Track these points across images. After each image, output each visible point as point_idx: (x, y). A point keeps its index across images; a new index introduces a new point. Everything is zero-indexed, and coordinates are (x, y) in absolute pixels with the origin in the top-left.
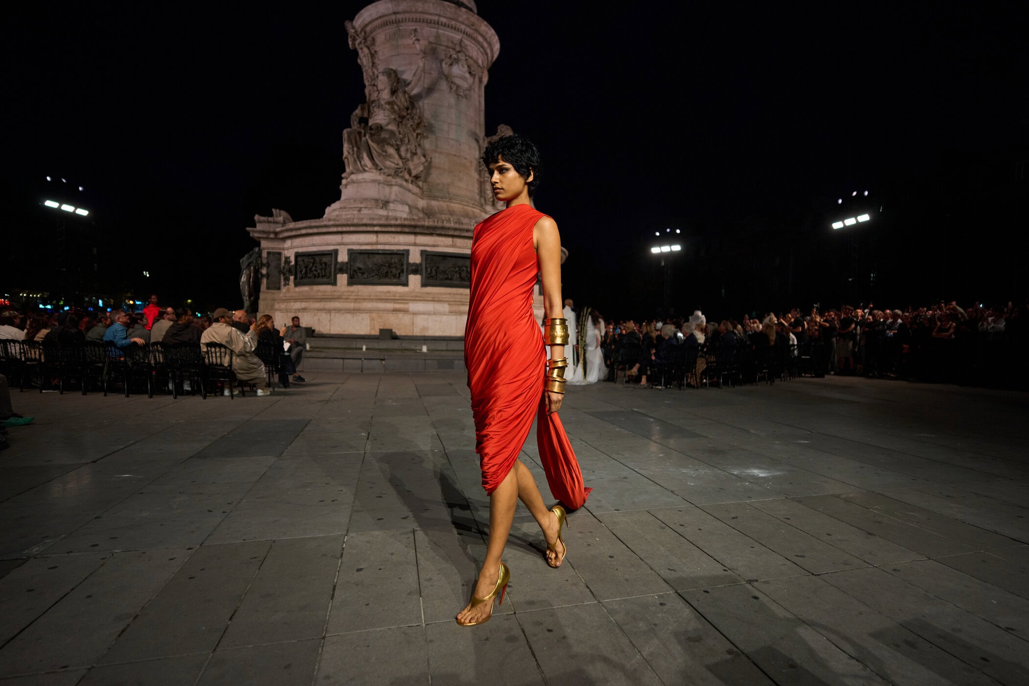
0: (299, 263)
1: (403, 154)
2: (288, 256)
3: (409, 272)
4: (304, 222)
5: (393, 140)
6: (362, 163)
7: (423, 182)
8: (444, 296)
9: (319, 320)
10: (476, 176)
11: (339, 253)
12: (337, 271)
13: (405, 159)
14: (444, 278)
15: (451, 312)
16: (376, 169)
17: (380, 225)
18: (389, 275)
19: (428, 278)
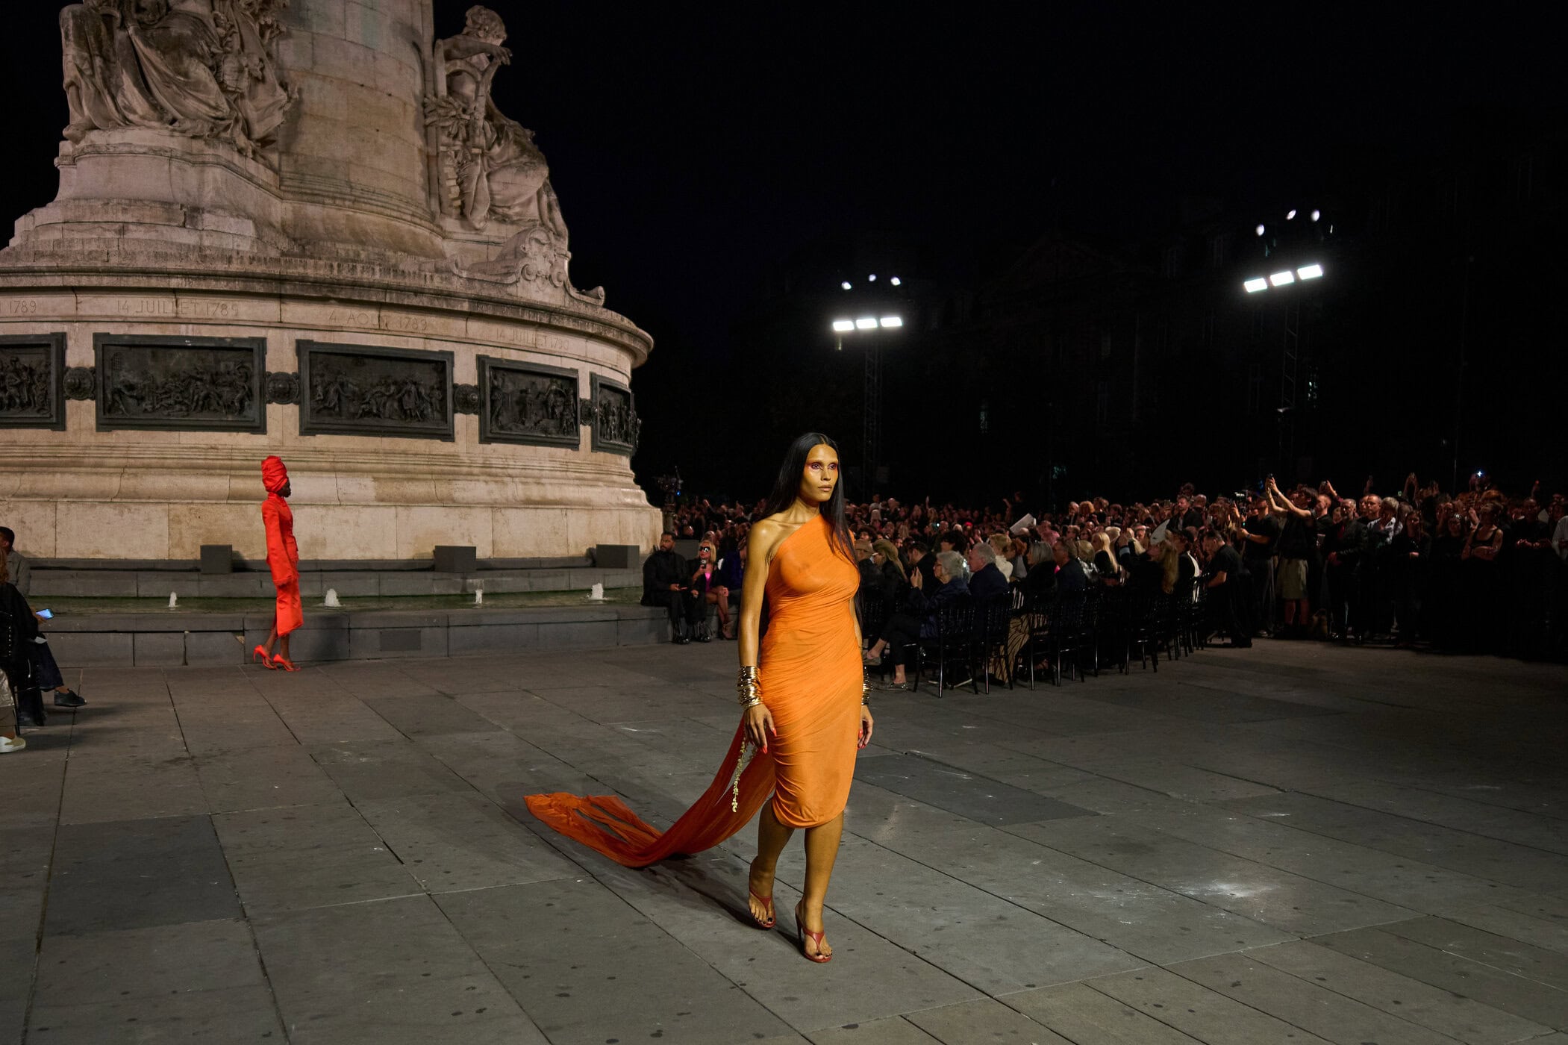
1: (229, 79)
3: (268, 397)
5: (202, 43)
6: (120, 100)
7: (281, 153)
8: (360, 459)
10: (417, 140)
11: (70, 343)
12: (67, 392)
13: (234, 92)
14: (360, 412)
15: (382, 500)
16: (161, 119)
17: (186, 274)
18: (214, 402)
19: (319, 412)
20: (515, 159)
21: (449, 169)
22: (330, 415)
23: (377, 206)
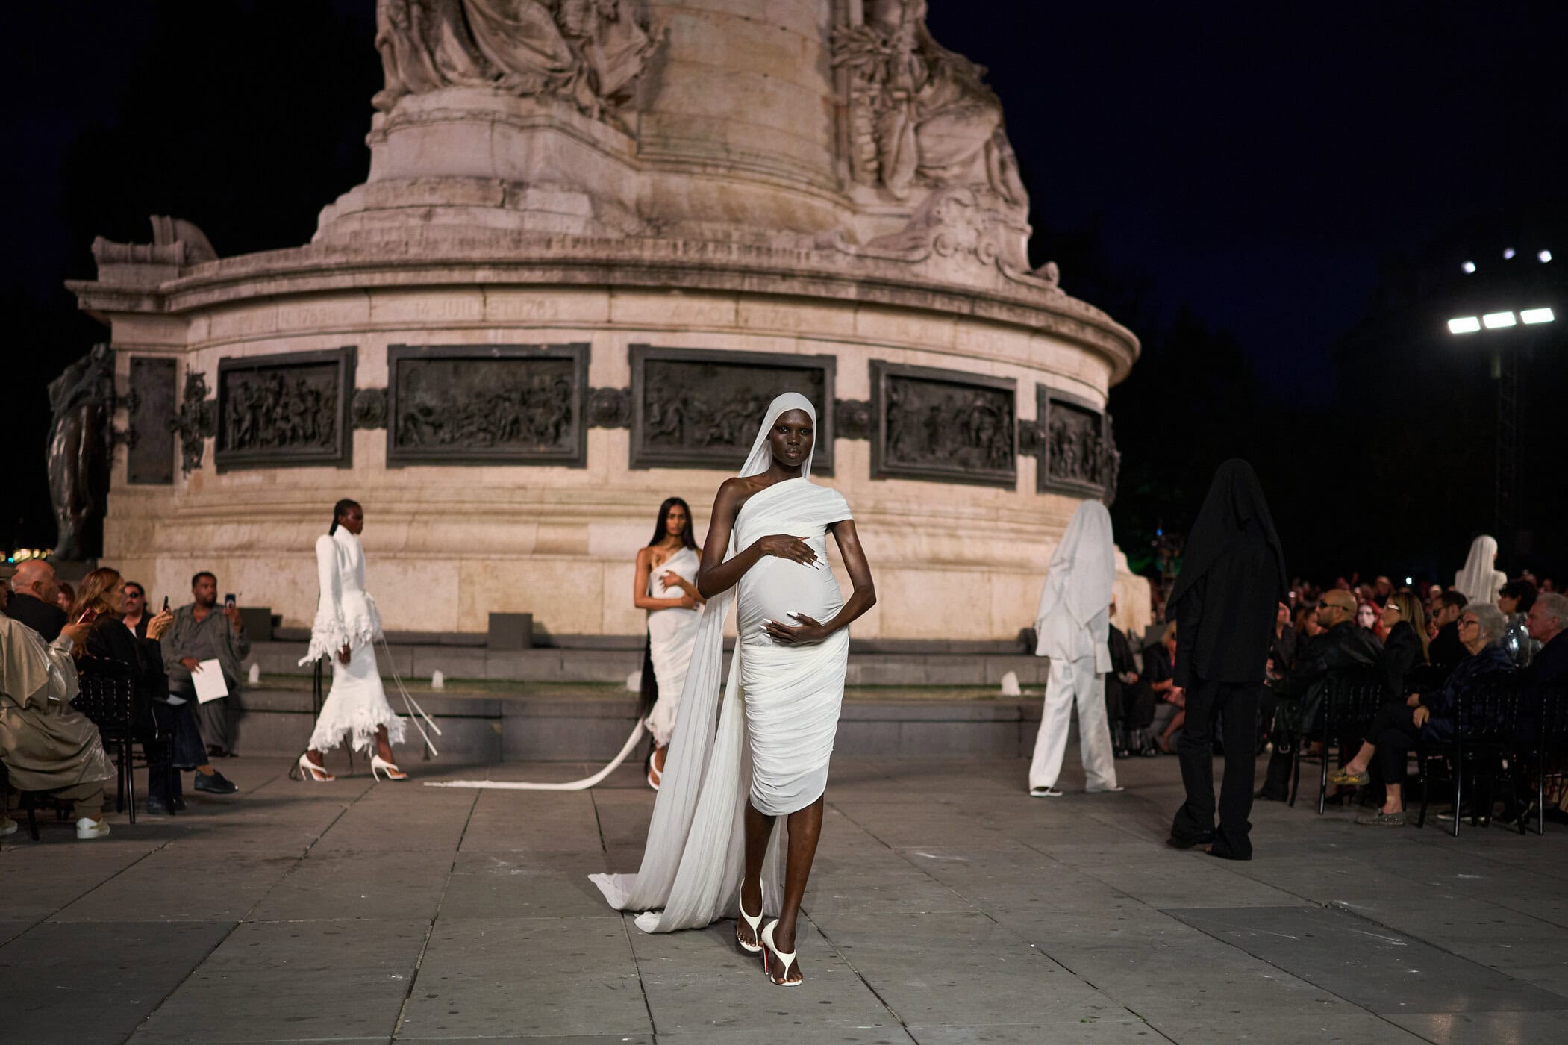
0: (232, 395)
1: (572, 21)
2: (199, 370)
3: (590, 420)
4: (249, 257)
6: (439, 56)
7: (641, 112)
9: (294, 583)
10: (820, 86)
11: (362, 358)
12: (355, 419)
13: (578, 37)
14: (708, 438)
16: (483, 75)
17: (494, 264)
18: (524, 428)
19: (654, 438)
20: (956, 101)
21: (862, 121)
22: (669, 443)
23: (761, 172)
